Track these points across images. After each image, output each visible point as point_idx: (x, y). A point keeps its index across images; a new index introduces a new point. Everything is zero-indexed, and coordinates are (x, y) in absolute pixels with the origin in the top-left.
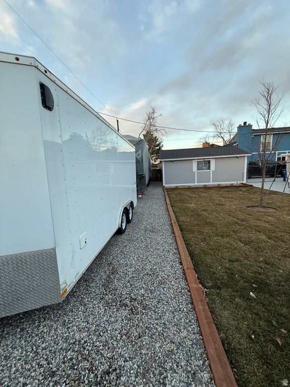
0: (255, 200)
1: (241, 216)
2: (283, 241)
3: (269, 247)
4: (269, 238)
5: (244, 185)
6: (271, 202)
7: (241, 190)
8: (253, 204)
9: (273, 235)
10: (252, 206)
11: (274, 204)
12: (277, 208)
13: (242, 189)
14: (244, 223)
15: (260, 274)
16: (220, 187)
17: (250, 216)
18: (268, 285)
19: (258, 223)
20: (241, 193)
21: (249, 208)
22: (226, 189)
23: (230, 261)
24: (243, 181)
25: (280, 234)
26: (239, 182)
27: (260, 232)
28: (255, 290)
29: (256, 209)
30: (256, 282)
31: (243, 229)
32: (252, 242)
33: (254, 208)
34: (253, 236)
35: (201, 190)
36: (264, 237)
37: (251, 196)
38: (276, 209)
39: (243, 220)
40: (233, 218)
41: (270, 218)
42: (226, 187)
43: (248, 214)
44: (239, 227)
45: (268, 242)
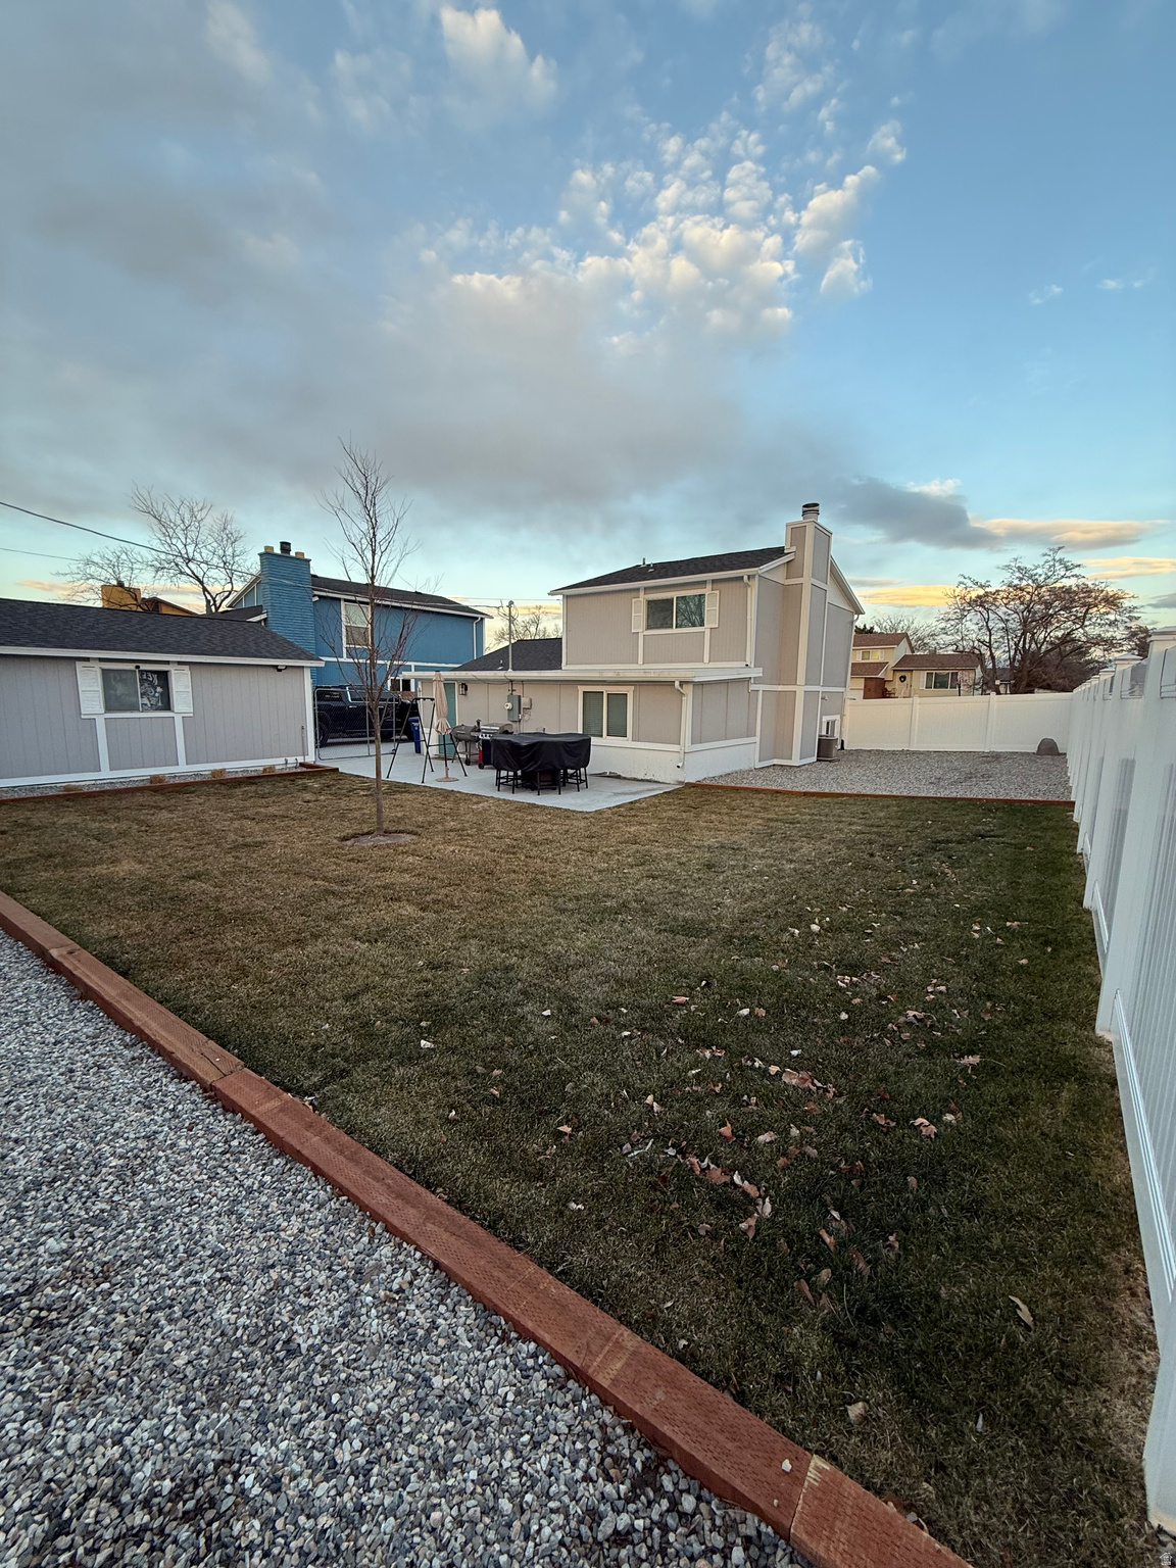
0: (357, 814)
1: (332, 870)
2: (453, 906)
3: (429, 928)
4: (423, 910)
5: (312, 771)
6: (399, 815)
7: (305, 788)
8: (355, 828)
9: (428, 898)
10: (355, 836)
11: (410, 819)
12: (419, 830)
13: (310, 783)
14: (350, 888)
15: (427, 995)
16: (223, 784)
17: (361, 865)
18: (449, 1010)
19: (389, 878)
20: (308, 796)
21: (349, 843)
22: (253, 788)
23: (347, 998)
24: (304, 754)
25: (444, 891)
26: (291, 760)
27: (399, 900)
28: (429, 1033)
29: (368, 842)
30: (425, 1015)
31: (352, 904)
32: (387, 929)
33: (362, 838)
34: (386, 915)
35: (140, 799)
36: (410, 910)
37: (343, 804)
38: (416, 834)
39: (342, 882)
40: (311, 882)
41: (410, 859)
42: (251, 780)
43: (353, 860)
44: (340, 903)
45: (423, 918)
